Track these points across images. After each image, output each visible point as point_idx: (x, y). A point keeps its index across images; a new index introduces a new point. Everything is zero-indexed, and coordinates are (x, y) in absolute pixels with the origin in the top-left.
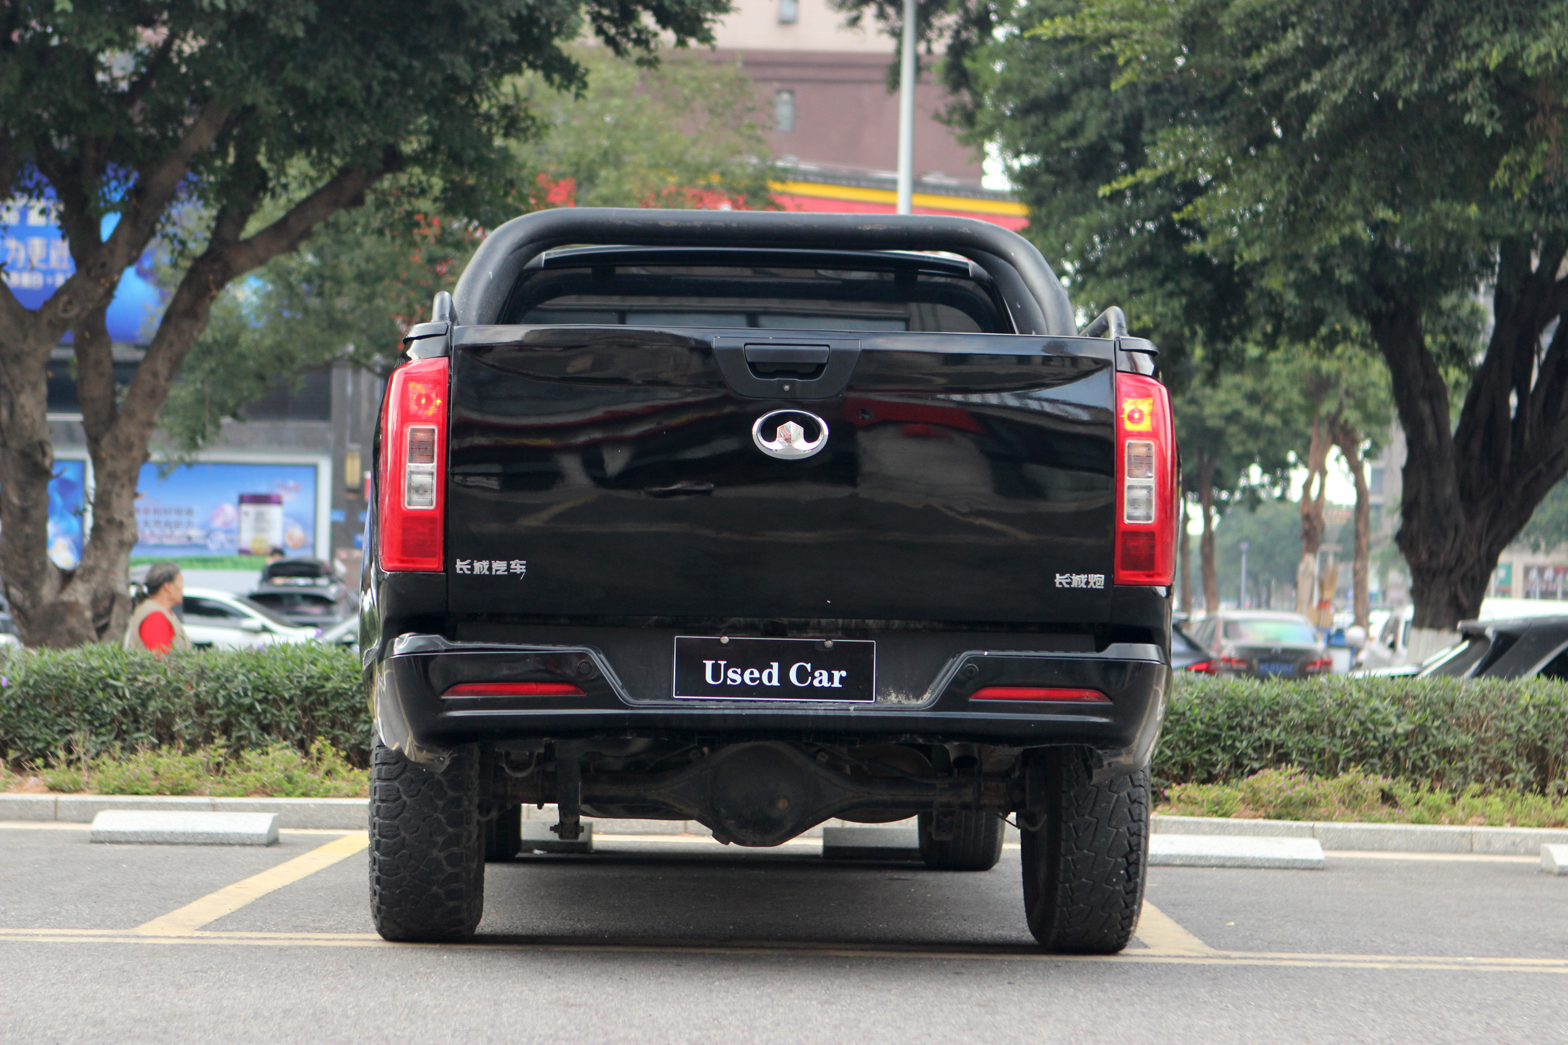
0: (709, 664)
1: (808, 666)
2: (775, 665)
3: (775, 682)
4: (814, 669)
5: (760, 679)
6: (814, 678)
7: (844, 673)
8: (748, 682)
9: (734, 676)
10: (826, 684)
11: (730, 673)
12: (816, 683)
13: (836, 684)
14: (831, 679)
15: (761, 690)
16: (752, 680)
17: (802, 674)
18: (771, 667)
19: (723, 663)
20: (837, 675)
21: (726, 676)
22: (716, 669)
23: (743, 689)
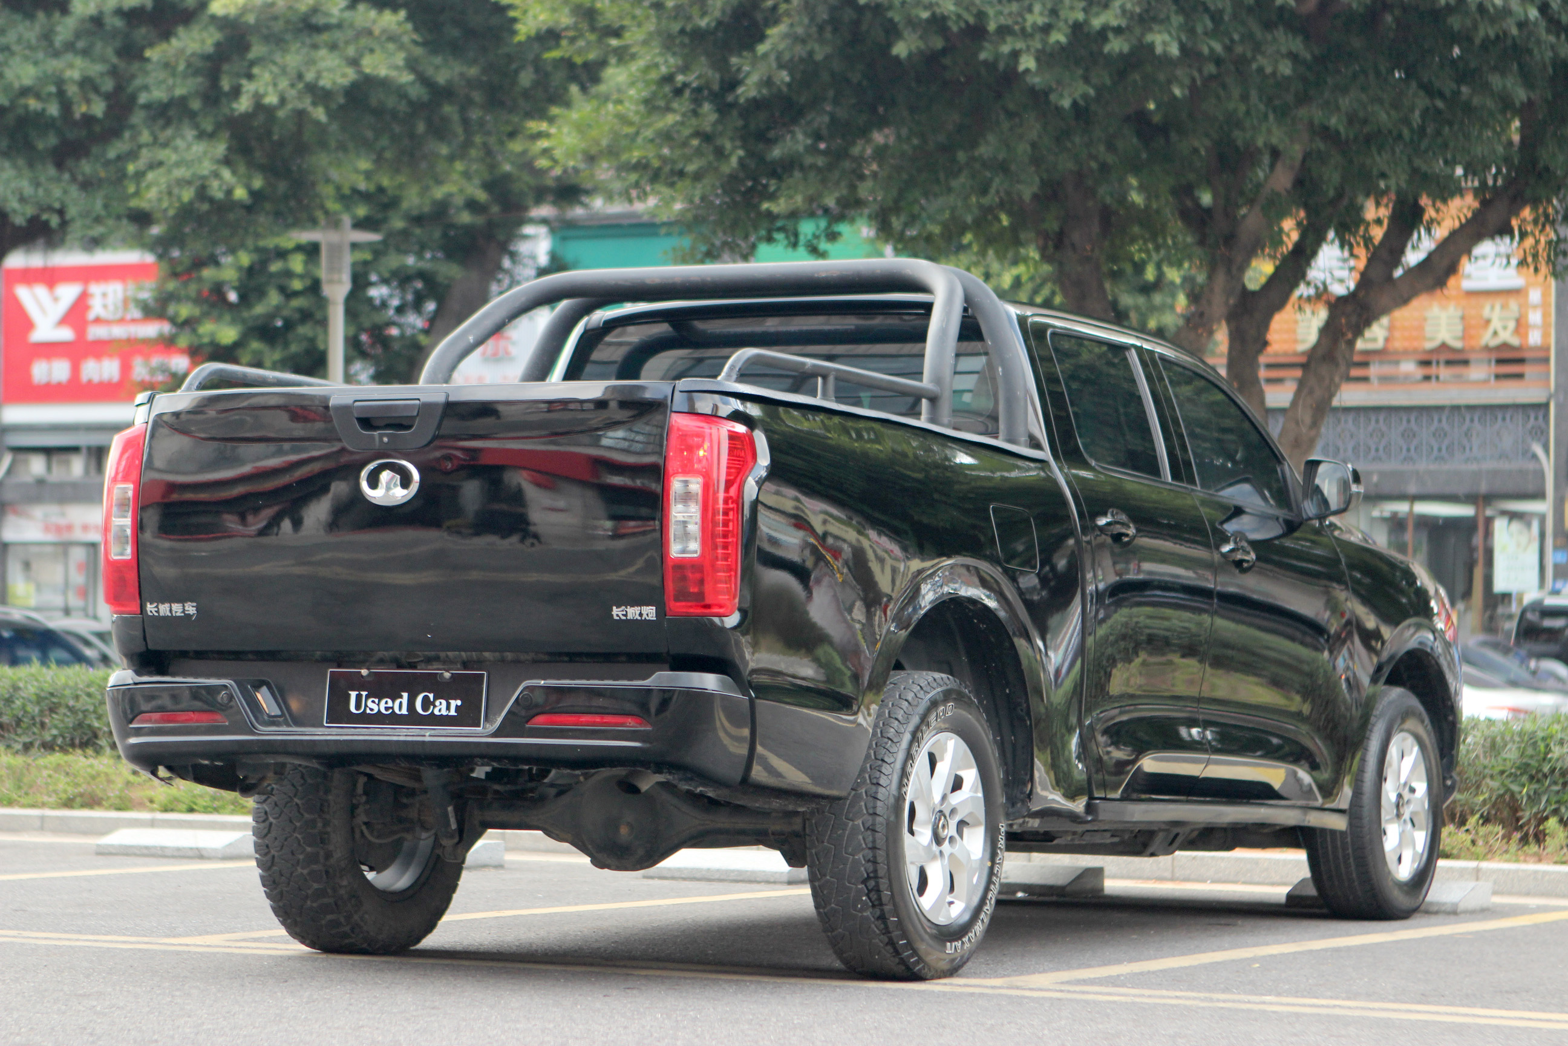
0: (353, 694)
1: (431, 696)
2: (405, 695)
3: (404, 711)
4: (435, 698)
5: (392, 708)
6: (435, 706)
7: (459, 703)
8: (383, 711)
9: (373, 706)
10: (444, 712)
11: (370, 703)
12: (436, 712)
13: (453, 713)
14: (448, 708)
15: (394, 719)
16: (387, 709)
17: (426, 703)
18: (401, 697)
19: (364, 693)
20: (455, 703)
21: (366, 706)
22: (359, 698)
23: (378, 718)
